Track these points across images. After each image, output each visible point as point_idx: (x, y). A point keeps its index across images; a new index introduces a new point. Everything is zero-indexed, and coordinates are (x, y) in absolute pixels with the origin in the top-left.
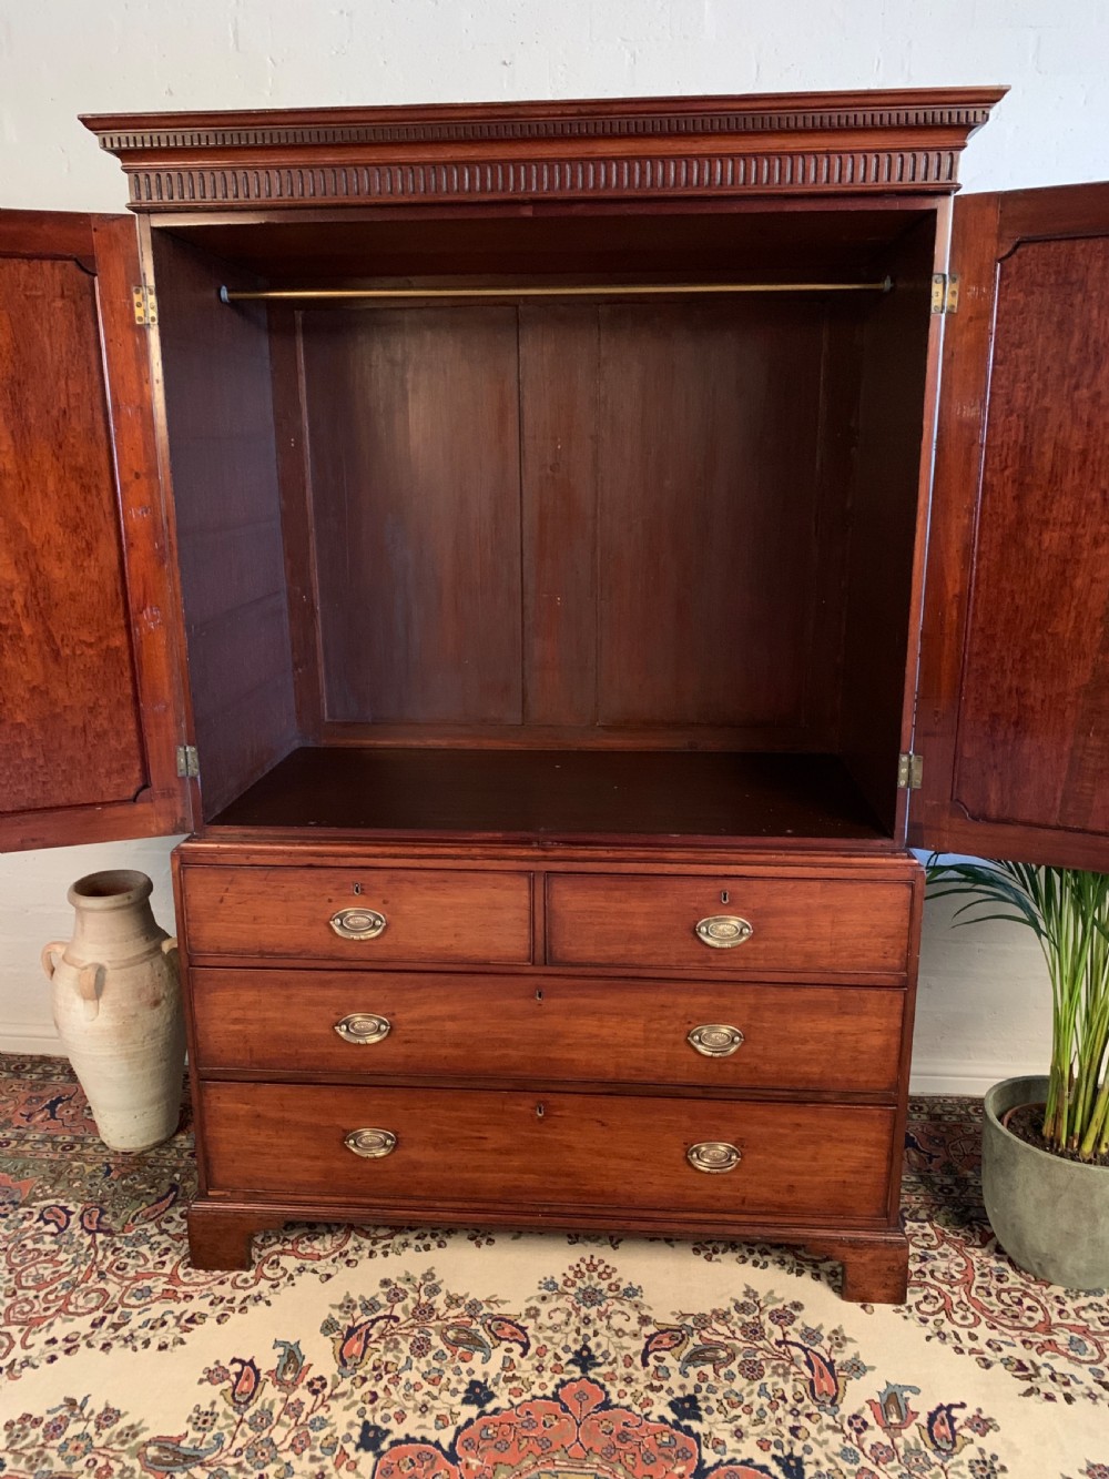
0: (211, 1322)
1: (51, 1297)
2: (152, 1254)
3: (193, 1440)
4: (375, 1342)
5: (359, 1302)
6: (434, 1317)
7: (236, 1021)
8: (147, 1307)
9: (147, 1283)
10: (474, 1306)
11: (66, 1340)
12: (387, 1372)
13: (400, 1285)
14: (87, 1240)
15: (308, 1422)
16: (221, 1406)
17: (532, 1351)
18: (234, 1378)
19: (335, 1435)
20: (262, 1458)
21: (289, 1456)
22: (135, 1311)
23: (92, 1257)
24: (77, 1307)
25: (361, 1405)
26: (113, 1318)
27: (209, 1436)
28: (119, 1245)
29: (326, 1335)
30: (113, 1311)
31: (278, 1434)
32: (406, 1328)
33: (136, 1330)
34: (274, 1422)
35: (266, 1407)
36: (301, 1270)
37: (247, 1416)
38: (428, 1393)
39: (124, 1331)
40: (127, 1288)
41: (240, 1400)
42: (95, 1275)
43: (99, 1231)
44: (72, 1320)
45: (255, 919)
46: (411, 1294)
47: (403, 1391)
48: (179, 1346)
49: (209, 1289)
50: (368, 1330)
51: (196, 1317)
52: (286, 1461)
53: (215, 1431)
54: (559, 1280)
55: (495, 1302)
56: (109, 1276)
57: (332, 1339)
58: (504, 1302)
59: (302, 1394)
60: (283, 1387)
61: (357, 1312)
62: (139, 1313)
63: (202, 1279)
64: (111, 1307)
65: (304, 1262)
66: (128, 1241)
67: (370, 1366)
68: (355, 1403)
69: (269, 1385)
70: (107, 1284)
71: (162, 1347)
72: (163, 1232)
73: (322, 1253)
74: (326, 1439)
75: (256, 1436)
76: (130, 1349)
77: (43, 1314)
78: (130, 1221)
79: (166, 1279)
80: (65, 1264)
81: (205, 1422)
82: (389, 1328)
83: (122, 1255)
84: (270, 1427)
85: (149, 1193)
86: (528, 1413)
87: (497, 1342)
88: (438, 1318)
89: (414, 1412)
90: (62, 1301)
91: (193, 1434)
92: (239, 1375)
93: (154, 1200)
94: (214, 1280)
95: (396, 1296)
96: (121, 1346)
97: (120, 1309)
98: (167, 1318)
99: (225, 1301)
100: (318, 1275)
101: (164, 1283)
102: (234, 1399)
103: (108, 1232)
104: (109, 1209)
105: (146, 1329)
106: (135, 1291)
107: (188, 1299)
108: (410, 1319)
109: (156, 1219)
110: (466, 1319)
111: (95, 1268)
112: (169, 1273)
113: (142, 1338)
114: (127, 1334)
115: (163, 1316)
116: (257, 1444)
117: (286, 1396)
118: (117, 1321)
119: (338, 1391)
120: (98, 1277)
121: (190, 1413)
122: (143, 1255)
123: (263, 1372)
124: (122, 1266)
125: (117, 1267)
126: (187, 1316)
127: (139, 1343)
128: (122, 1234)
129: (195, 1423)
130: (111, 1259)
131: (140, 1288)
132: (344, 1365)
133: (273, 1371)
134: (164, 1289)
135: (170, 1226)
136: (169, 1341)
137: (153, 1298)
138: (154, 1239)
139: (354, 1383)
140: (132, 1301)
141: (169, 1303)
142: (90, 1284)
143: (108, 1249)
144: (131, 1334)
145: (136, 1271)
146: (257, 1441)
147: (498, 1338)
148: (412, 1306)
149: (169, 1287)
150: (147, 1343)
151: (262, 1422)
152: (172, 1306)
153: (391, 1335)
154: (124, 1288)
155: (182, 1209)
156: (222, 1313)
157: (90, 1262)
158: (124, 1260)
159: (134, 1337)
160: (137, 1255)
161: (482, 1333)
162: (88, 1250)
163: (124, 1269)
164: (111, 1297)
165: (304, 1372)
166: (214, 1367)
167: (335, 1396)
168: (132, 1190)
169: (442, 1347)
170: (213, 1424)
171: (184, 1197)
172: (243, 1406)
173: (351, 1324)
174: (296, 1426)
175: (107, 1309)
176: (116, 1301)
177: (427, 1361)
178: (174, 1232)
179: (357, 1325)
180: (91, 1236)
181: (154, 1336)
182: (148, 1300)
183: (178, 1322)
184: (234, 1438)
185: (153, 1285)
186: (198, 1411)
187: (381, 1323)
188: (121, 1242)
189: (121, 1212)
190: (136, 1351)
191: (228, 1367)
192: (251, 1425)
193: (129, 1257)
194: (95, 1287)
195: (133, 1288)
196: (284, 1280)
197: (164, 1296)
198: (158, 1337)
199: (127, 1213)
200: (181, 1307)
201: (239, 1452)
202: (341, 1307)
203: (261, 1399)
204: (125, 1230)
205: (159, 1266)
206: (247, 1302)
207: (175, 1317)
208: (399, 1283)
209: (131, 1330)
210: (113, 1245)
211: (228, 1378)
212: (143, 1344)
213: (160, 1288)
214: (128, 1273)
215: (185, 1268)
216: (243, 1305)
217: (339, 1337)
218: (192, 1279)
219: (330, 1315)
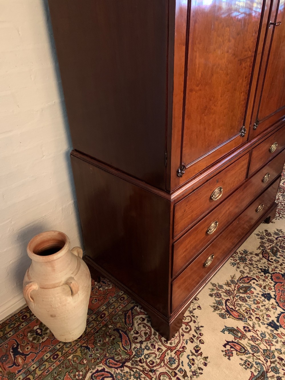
0: (201, 345)
2: (151, 350)
3: (255, 371)
4: (235, 308)
5: (216, 305)
6: (233, 292)
8: (181, 361)
9: (167, 357)
10: (232, 281)
12: (250, 311)
14: (126, 369)
15: (261, 338)
16: (244, 357)
17: (257, 279)
18: (232, 349)
19: (269, 333)
20: (271, 355)
21: (273, 348)
22: (181, 366)
23: (138, 371)
25: (260, 322)
26: (180, 375)
27: (255, 365)
28: (138, 359)
29: (226, 318)
31: (263, 346)
32: (233, 299)
33: (191, 370)
34: (257, 346)
35: (250, 346)
36: (191, 312)
37: (250, 351)
38: (262, 306)
40: (165, 364)
41: (243, 351)
42: (150, 373)
43: (124, 363)
46: (220, 292)
47: (259, 311)
48: (208, 360)
49: (183, 340)
50: (230, 308)
51: (195, 348)
52: (275, 349)
53: (254, 363)
54: (233, 261)
55: (233, 277)
56: (155, 368)
57: (228, 317)
58: (235, 275)
59: (249, 335)
60: (243, 338)
61: (220, 307)
63: (177, 341)
64: (173, 374)
66: (137, 355)
67: (246, 314)
68: (259, 324)
69: (240, 341)
70: (158, 371)
71: (205, 365)
72: (141, 342)
74: (270, 336)
75: (261, 353)
76: (200, 375)
78: (126, 351)
79: (169, 351)
81: (249, 364)
82: (231, 303)
83: (145, 360)
84: (259, 348)
85: (114, 339)
86: (279, 290)
87: (249, 284)
89: (268, 312)
91: (253, 370)
92: (231, 347)
93: (119, 339)
94: (180, 337)
95: (218, 295)
96: (197, 378)
97: (176, 371)
98: (191, 357)
99: (193, 338)
100: (197, 309)
101: (171, 352)
102: (242, 353)
103: (127, 360)
104: (112, 356)
105: (193, 366)
106: (169, 363)
107: (185, 348)
108: (230, 297)
109: (132, 342)
110: (237, 285)
111: (146, 372)
112: (166, 349)
113: (197, 369)
114: (191, 373)
115: (189, 359)
116: (264, 354)
117: (247, 339)
118: (183, 374)
119: (252, 325)
120: (153, 373)
121: (242, 367)
122: (150, 353)
123: (234, 340)
124: (151, 363)
125: (151, 364)
126: (194, 352)
127: (199, 371)
128: (132, 356)
129: (248, 367)
130: (144, 364)
131: (168, 361)
132: (241, 319)
133: (235, 338)
134: (175, 354)
135: (139, 339)
136: (203, 361)
137: (177, 358)
138: (143, 347)
139: (250, 320)
140: (174, 366)
141: (183, 354)
142: (155, 377)
143: (138, 364)
144: (193, 372)
145: (158, 359)
146: (263, 353)
147: (248, 283)
148: (225, 294)
149: (174, 351)
150: (200, 369)
151: (256, 349)
152: (185, 354)
153: (235, 304)
154: (165, 366)
155: (132, 332)
156: (198, 341)
157: (141, 373)
158: (148, 361)
159: (194, 372)
160: (149, 355)
161: (244, 285)
162: (133, 371)
163: (153, 363)
164: (167, 372)
165: (240, 330)
166: (224, 353)
167: (253, 327)
168: (106, 344)
169: (245, 295)
170: (251, 363)
171: (126, 329)
172: (246, 352)
173: (224, 310)
174: (261, 341)
175: (173, 376)
176: (171, 371)
177: (249, 301)
178: (144, 339)
179: (226, 309)
180: (125, 367)
181: (198, 365)
182: (177, 360)
183: (195, 355)
184: (259, 359)
185: (169, 356)
186: (243, 365)
187: (228, 304)
188: (136, 358)
189: (117, 352)
190: (202, 374)
191: (226, 349)
192: (256, 353)
193: (147, 358)
194: (158, 376)
195: (167, 363)
196: (193, 318)
197: (178, 354)
198: (199, 364)
199: (119, 350)
200: (188, 352)
201: (266, 360)
202: (215, 310)
203: (245, 345)
204: (131, 354)
205: (160, 350)
206: (198, 332)
207: (192, 355)
208: (213, 292)
209: (190, 371)
210: (136, 361)
211: (232, 351)
212: (200, 370)
213: (173, 354)
214: (157, 362)
215: (167, 343)
216: (199, 334)
217: (228, 315)
218: (175, 343)
219: (217, 314)
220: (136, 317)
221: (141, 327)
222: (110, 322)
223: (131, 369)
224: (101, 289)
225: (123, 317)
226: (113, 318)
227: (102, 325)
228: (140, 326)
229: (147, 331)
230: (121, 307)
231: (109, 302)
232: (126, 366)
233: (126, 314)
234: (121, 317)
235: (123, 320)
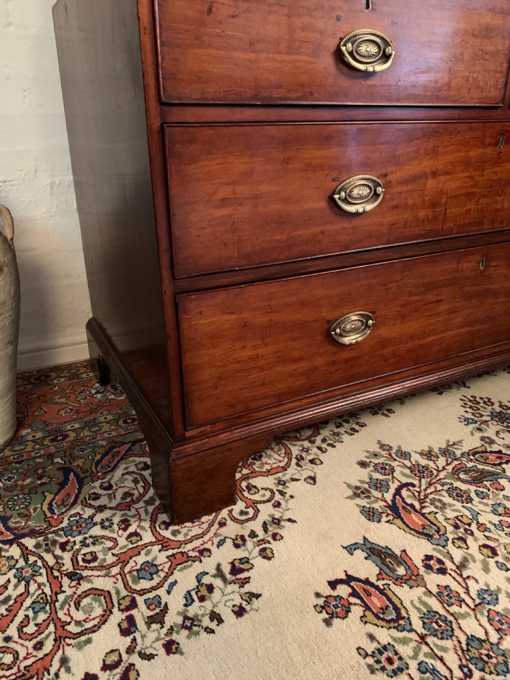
0: (258, 562)
1: (31, 629)
2: (113, 531)
4: (422, 508)
5: (366, 486)
6: (435, 472)
7: (224, 202)
8: (171, 580)
9: (141, 559)
10: (445, 452)
11: (105, 667)
12: (469, 525)
13: (376, 461)
14: (15, 551)
15: (478, 601)
16: (384, 635)
18: (353, 600)
20: (494, 661)
22: (162, 592)
23: (39, 563)
24: (78, 623)
25: (491, 561)
26: (141, 613)
28: (64, 540)
29: (379, 521)
30: (133, 604)
31: (472, 626)
32: (428, 488)
33: (186, 611)
34: (450, 618)
35: (425, 610)
36: (282, 483)
37: (417, 625)
39: (172, 618)
40: (122, 574)
41: (390, 615)
42: (66, 581)
43: (24, 536)
44: (89, 641)
45: (251, 44)
47: (501, 533)
48: (256, 603)
49: (216, 534)
50: (405, 502)
51: (237, 564)
53: (413, 665)
54: (469, 416)
55: (454, 444)
56: (85, 573)
57: (388, 522)
58: (461, 442)
59: (433, 580)
60: (410, 582)
61: (376, 494)
62: (169, 592)
63: (196, 531)
64: (127, 602)
65: (276, 476)
66: (68, 531)
67: (450, 529)
68: (486, 563)
69: (393, 587)
70: (91, 582)
71: (240, 612)
72: (101, 509)
73: (282, 464)
75: (456, 643)
76: (203, 634)
77: (40, 654)
78: (49, 515)
79: (157, 548)
80: (11, 587)
81: (390, 661)
82: (417, 494)
83: (77, 547)
84: (455, 626)
85: (43, 484)
87: (499, 467)
88: (439, 471)
90: (51, 628)
92: (354, 594)
93: (55, 488)
94: (211, 525)
95: (385, 469)
96: (189, 637)
97: (140, 600)
98: (206, 580)
99: (247, 538)
100: (302, 481)
101: (160, 551)
102: (383, 619)
103: (33, 533)
104: (9, 513)
105: (197, 603)
106: (135, 573)
107: (206, 554)
108: (420, 480)
109: (79, 502)
110: (456, 463)
111: (56, 573)
112: (154, 540)
113: (203, 615)
114: (180, 620)
115: (199, 581)
116: (468, 650)
117: (424, 589)
118: (151, 613)
119: (457, 560)
120: (72, 580)
121: (362, 661)
122: (103, 537)
123: (373, 579)
124: (89, 557)
125: (84, 560)
126: (226, 569)
127: (206, 622)
128: (53, 529)
129: (383, 669)
130: (67, 556)
131: (138, 567)
132: (429, 537)
133: (380, 574)
134: (167, 557)
135: (103, 501)
136: (238, 601)
137: (166, 570)
138: (98, 518)
139: (459, 547)
140: (144, 584)
141: (190, 566)
142: (69, 592)
143: (52, 548)
144: (186, 618)
145: (113, 555)
146: (465, 647)
147: (495, 465)
148: (407, 472)
149: (170, 552)
150: (215, 617)
151: (440, 626)
152: (197, 568)
153: (426, 496)
154: (119, 577)
155: (97, 484)
156: (258, 549)
157: (43, 571)
158: (85, 550)
159: (192, 620)
160: (96, 540)
161: (480, 467)
162: (26, 560)
163: (95, 558)
164: (113, 592)
165: (407, 560)
166: (321, 601)
167: (462, 566)
168: (19, 488)
169: (473, 488)
170: (400, 659)
171: (88, 474)
172: (401, 622)
173: (385, 504)
174: (474, 610)
175: (122, 607)
176: (124, 593)
177: (480, 502)
178: (114, 503)
179: (390, 503)
180: (15, 545)
181: (215, 606)
182: (162, 574)
183: (224, 579)
184: (441, 659)
185: (149, 558)
186: (367, 655)
187: (404, 492)
188: (60, 536)
189: (28, 510)
190: (212, 631)
191: (335, 594)
192: (436, 636)
193: (88, 546)
194: (79, 592)
195: (130, 572)
196: (278, 497)
197: (176, 562)
198: (221, 605)
199: (35, 510)
200: (209, 565)
201: (466, 670)
202: (356, 495)
203: (407, 604)
204: (53, 524)
205: (134, 539)
206: (270, 529)
207: (214, 576)
208: (372, 460)
209: (179, 613)
210: (54, 542)
211: (350, 604)
212: (212, 620)
213: (161, 558)
214: (105, 560)
215: (167, 529)
216: (270, 533)
217: (391, 518)
218: (186, 535)
219: (358, 505)
220: (131, 459)
221: (127, 479)
222: (65, 452)
223: (25, 552)
224: (99, 396)
225: (102, 451)
226: (78, 448)
227: (42, 452)
228: (126, 476)
229: (135, 492)
230: (114, 433)
231: (95, 419)
232: (21, 545)
233: (115, 447)
234: (96, 449)
235: (98, 457)
